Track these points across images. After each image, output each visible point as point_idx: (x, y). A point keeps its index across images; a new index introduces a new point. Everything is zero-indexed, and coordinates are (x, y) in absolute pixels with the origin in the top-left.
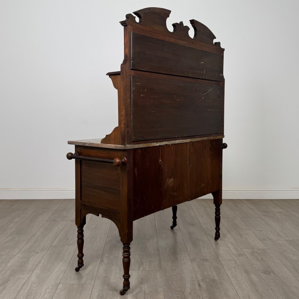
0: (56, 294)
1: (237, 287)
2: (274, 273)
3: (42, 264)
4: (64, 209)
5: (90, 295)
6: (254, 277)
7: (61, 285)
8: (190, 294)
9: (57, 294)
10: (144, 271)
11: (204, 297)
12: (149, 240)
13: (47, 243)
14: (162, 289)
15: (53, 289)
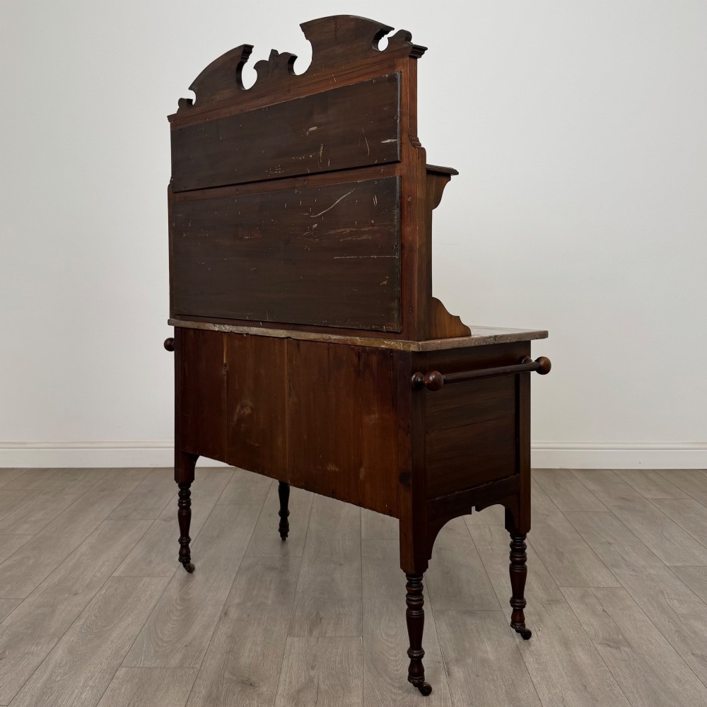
0: (108, 691)
1: (538, 678)
2: (630, 646)
3: (84, 620)
4: (150, 491)
6: (582, 656)
7: (124, 669)
9: (111, 691)
10: (320, 639)
12: (341, 565)
13: (102, 570)
15: (104, 678)
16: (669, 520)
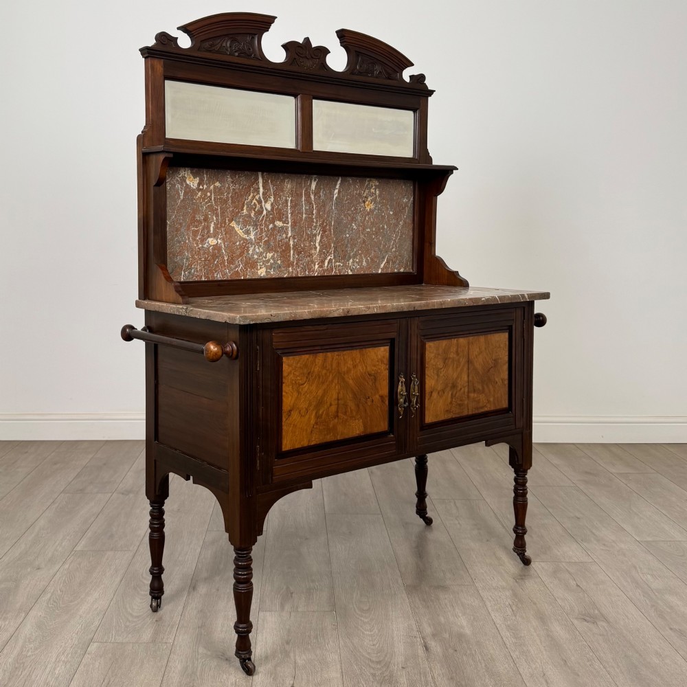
0: (82, 667)
1: (517, 653)
2: (606, 620)
3: (49, 595)
4: (105, 464)
5: (163, 670)
6: (558, 630)
7: (96, 644)
8: (403, 668)
9: (84, 667)
10: (293, 614)
11: (435, 675)
12: (307, 539)
13: (63, 544)
14: (336, 657)
15: (76, 653)
16: (635, 494)
